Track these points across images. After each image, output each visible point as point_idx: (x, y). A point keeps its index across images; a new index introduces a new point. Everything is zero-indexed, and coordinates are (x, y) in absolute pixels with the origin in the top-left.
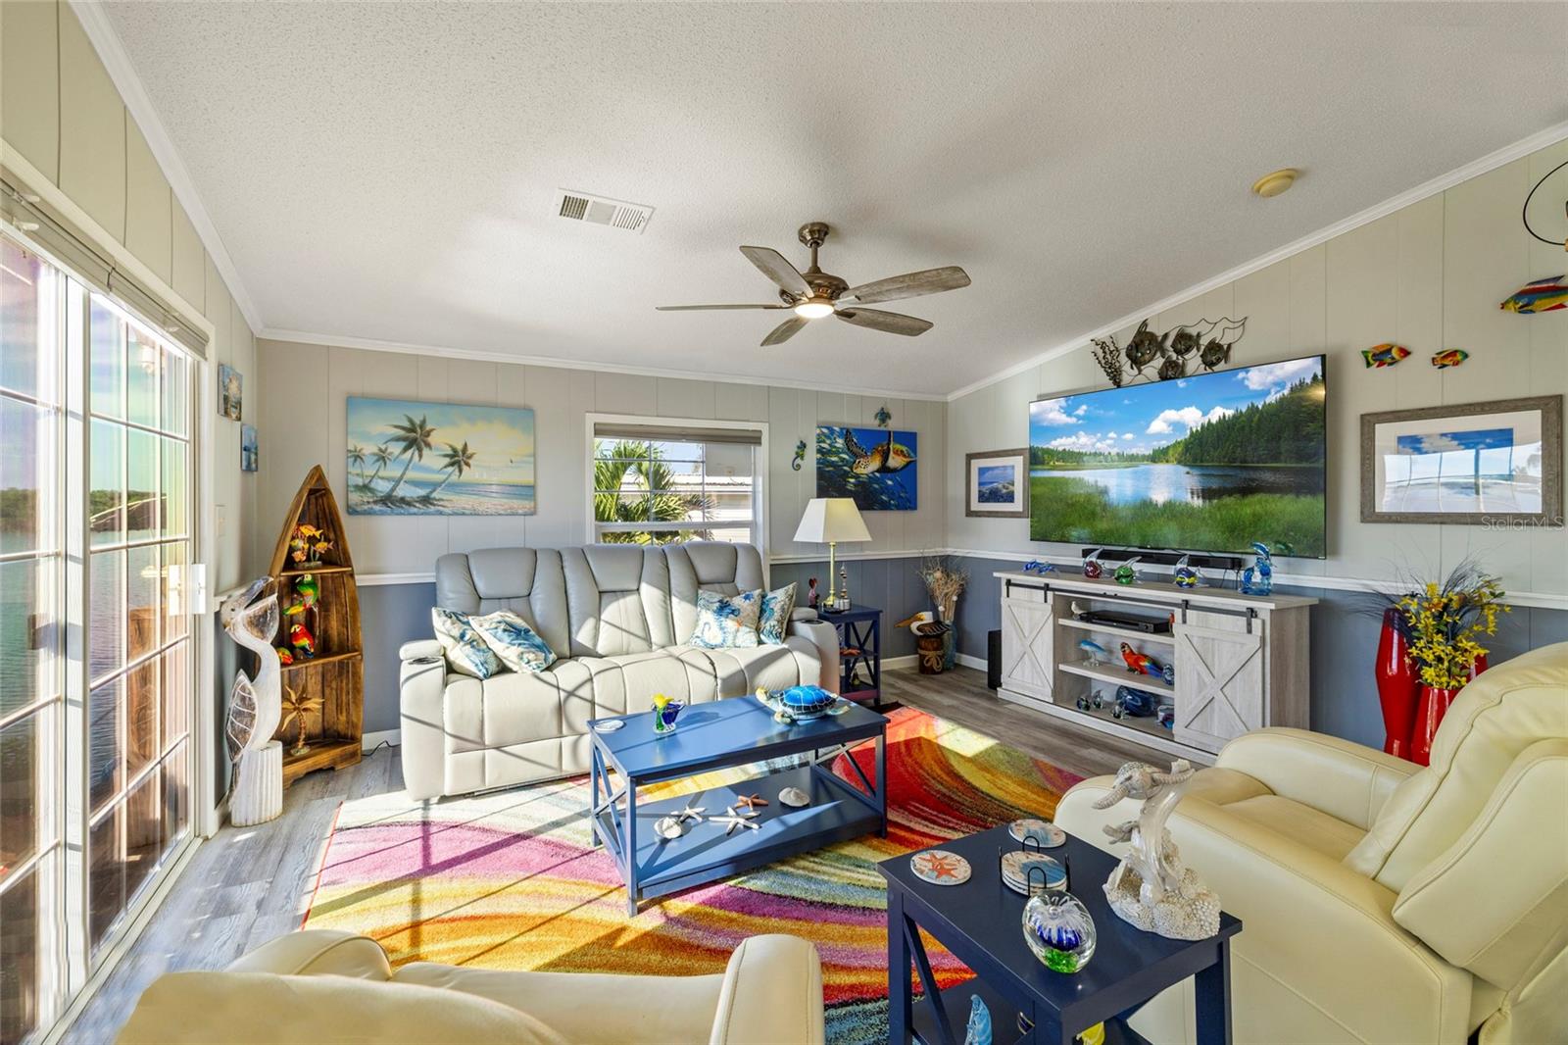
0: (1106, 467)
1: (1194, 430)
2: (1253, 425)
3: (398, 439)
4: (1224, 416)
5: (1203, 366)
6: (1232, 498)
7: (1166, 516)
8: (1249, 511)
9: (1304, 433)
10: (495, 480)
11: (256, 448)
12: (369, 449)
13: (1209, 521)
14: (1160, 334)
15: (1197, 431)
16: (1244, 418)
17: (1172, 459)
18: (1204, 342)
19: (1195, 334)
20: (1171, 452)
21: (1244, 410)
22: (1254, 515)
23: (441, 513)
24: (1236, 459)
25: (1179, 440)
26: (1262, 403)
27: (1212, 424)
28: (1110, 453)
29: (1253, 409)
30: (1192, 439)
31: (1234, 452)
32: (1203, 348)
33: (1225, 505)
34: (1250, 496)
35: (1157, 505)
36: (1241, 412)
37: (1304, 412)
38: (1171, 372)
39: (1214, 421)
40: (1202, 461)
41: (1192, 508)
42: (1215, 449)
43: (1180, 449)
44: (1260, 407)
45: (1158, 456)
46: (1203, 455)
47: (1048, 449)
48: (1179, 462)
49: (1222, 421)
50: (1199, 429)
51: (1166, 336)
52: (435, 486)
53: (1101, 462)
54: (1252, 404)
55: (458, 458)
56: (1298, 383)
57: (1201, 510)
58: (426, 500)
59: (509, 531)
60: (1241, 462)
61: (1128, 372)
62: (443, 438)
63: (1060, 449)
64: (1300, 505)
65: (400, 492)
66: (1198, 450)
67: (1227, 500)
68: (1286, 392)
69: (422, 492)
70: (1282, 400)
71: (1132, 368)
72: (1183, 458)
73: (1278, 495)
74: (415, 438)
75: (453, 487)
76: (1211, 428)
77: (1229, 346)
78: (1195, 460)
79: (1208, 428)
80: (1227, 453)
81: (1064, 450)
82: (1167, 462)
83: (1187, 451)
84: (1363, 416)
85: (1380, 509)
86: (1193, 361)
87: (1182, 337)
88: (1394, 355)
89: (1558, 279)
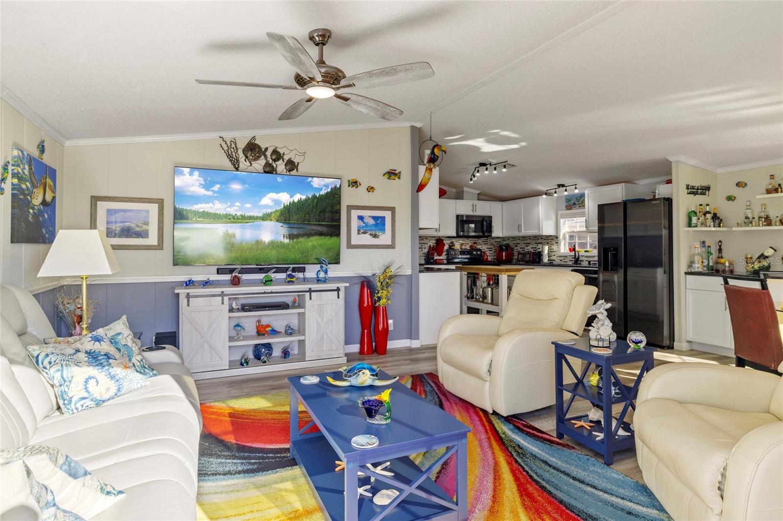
0: (234, 223)
1: (286, 204)
2: (314, 204)
4: (301, 199)
5: (286, 170)
6: (303, 239)
7: (269, 248)
8: (310, 244)
9: (335, 209)
13: (292, 250)
14: (263, 147)
15: (287, 205)
16: (310, 201)
17: (273, 219)
18: (286, 158)
19: (282, 152)
20: (273, 215)
21: (310, 197)
22: (313, 246)
24: (305, 220)
25: (277, 209)
26: (319, 194)
27: (295, 202)
28: (236, 214)
29: (314, 197)
30: (284, 209)
31: (305, 217)
32: (285, 161)
33: (300, 242)
34: (311, 237)
35: (265, 243)
36: (309, 198)
37: (335, 200)
38: (269, 170)
39: (296, 201)
40: (289, 221)
41: (284, 243)
42: (296, 215)
43: (278, 214)
44: (318, 196)
45: (265, 218)
46: (290, 217)
47: (191, 210)
48: (277, 221)
49: (300, 201)
50: (288, 204)
51: (266, 149)
53: (230, 219)
54: (314, 194)
56: (334, 186)
57: (288, 244)
60: (308, 221)
61: (243, 164)
63: (201, 210)
64: (332, 241)
66: (287, 215)
67: (301, 239)
68: (329, 190)
70: (327, 193)
71: (246, 161)
72: (279, 219)
73: (323, 237)
76: (294, 204)
77: (298, 163)
78: (286, 220)
79: (293, 204)
80: (301, 217)
81: (204, 211)
82: (271, 220)
83: (282, 215)
84: (348, 206)
85: (353, 243)
86: (280, 166)
87: (275, 152)
88: (354, 184)
89: (395, 170)
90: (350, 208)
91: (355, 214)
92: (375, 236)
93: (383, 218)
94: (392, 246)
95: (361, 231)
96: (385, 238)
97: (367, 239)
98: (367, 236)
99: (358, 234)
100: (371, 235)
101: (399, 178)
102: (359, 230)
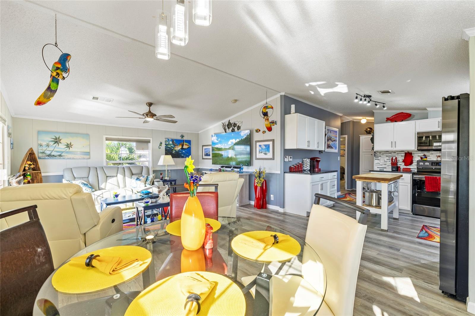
1: (234, 143)
3: (52, 141)
10: (79, 151)
12: (44, 143)
18: (237, 125)
23: (64, 159)
25: (232, 145)
26: (243, 138)
28: (223, 148)
36: (240, 140)
38: (233, 131)
39: (237, 141)
51: (232, 123)
55: (69, 146)
62: (65, 141)
63: (216, 147)
70: (245, 137)
71: (228, 129)
74: (57, 141)
77: (240, 126)
82: (231, 149)
84: (255, 141)
85: (257, 157)
86: (236, 129)
87: (235, 124)
88: (258, 131)
89: (273, 121)
90: (257, 142)
91: (258, 144)
92: (266, 154)
93: (269, 145)
94: (273, 159)
95: (260, 152)
96: (270, 155)
97: (262, 156)
98: (262, 154)
99: (259, 153)
100: (264, 153)
101: (276, 124)
102: (259, 152)
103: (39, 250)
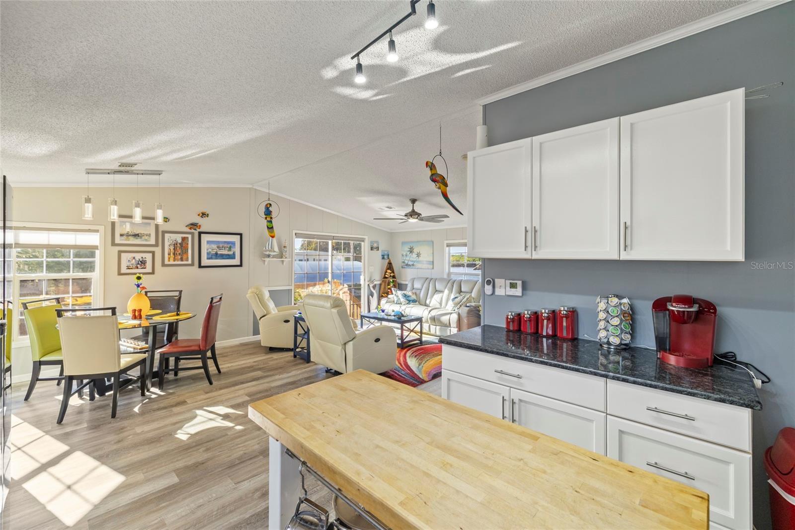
3: (409, 251)
10: (425, 260)
11: (388, 255)
12: (405, 254)
23: (415, 268)
52: (414, 262)
55: (418, 255)
58: (413, 265)
59: (427, 274)
62: (416, 251)
65: (409, 263)
69: (412, 263)
74: (411, 251)
75: (418, 262)
103: (172, 306)
